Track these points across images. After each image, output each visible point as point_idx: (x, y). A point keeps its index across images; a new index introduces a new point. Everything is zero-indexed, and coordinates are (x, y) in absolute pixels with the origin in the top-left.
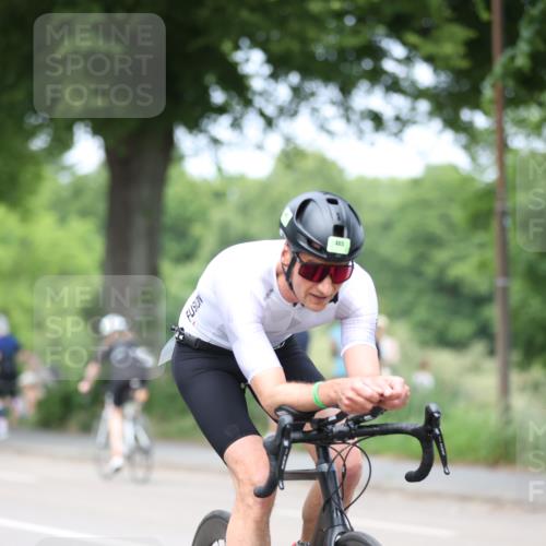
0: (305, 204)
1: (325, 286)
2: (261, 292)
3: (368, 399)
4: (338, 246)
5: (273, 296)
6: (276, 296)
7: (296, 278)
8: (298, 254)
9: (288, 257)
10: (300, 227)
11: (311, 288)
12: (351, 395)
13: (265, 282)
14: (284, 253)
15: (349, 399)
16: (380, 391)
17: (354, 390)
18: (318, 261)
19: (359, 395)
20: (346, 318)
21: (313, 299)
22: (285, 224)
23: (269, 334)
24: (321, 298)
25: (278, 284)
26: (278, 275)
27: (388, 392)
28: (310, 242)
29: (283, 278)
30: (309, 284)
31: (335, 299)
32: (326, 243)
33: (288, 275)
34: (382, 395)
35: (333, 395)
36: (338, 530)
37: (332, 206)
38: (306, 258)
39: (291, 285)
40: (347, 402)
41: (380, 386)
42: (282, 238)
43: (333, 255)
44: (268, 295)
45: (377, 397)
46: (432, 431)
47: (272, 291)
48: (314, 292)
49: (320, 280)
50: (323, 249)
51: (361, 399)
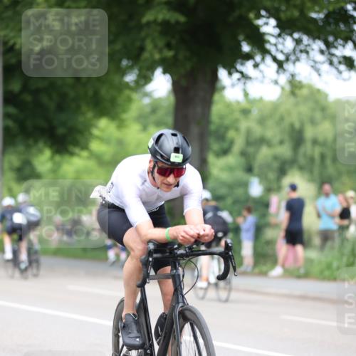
0: (160, 136)
1: (171, 179)
2: (139, 182)
3: (192, 237)
4: (176, 158)
5: (146, 184)
6: (148, 184)
7: (156, 175)
8: (156, 162)
9: (152, 163)
10: (157, 148)
11: (163, 180)
12: (184, 234)
13: (141, 176)
14: (150, 162)
15: (182, 236)
16: (198, 232)
17: (185, 232)
18: (167, 166)
19: (187, 234)
20: (186, 194)
21: (165, 186)
22: (150, 146)
23: (144, 203)
24: (169, 185)
25: (148, 178)
26: (148, 173)
27: (202, 233)
28: (162, 156)
29: (150, 174)
30: (163, 178)
31: (178, 185)
32: (170, 157)
33: (152, 173)
34: (199, 234)
35: (175, 234)
36: (181, 305)
37: (173, 137)
38: (160, 165)
39: (154, 178)
40: (181, 238)
41: (197, 229)
42: (148, 153)
43: (173, 163)
44: (143, 184)
45: (196, 235)
46: (228, 253)
47: (145, 181)
48: (165, 181)
49: (169, 176)
50: (168, 160)
51: (188, 237)
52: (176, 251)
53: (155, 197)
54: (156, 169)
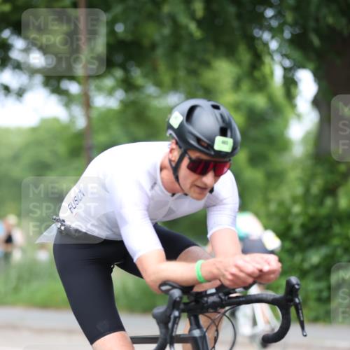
0: (192, 110)
3: (250, 275)
4: (223, 144)
5: (157, 188)
6: (159, 188)
7: (184, 170)
8: (187, 150)
9: (176, 154)
10: (191, 128)
11: (196, 180)
12: (234, 270)
14: (171, 151)
15: (233, 275)
16: (259, 267)
17: (237, 266)
18: (204, 157)
19: (241, 271)
21: (197, 190)
23: (151, 220)
24: (203, 189)
25: (160, 179)
26: (161, 169)
27: (266, 268)
28: (199, 140)
29: (168, 174)
30: (195, 177)
31: (212, 190)
32: (213, 142)
33: (176, 169)
34: (261, 271)
35: (215, 271)
38: (194, 155)
39: (177, 178)
40: (230, 277)
41: (258, 263)
44: (153, 187)
45: (257, 272)
46: (292, 300)
47: (155, 183)
48: (199, 184)
49: (203, 174)
50: (210, 146)
51: (242, 275)
52: (205, 299)
54: (186, 162)
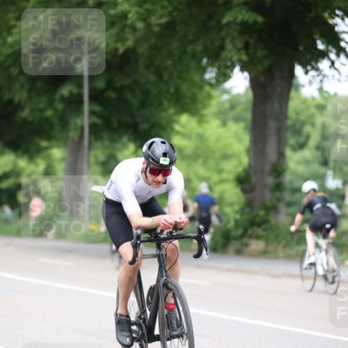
0: (153, 143)
1: (160, 178)
2: (134, 179)
3: (171, 224)
4: (164, 161)
5: (140, 181)
6: (142, 182)
7: (148, 174)
8: (149, 164)
9: (145, 165)
10: (149, 153)
12: (164, 222)
13: (136, 175)
14: (144, 163)
15: (163, 224)
16: (175, 220)
17: (165, 220)
18: (156, 167)
21: (155, 183)
22: (144, 152)
23: (137, 197)
24: (158, 183)
25: (142, 177)
27: (178, 221)
28: (153, 159)
29: (143, 173)
30: (153, 177)
31: (165, 183)
32: (159, 160)
33: (145, 172)
34: (176, 222)
36: (164, 278)
37: (163, 144)
38: (152, 166)
39: (146, 177)
41: (175, 218)
42: (142, 157)
43: (162, 165)
44: (137, 181)
45: (174, 223)
46: (201, 237)
47: (139, 179)
48: (155, 180)
49: (158, 175)
50: (158, 162)
51: (167, 224)
53: (147, 192)
54: (148, 170)
